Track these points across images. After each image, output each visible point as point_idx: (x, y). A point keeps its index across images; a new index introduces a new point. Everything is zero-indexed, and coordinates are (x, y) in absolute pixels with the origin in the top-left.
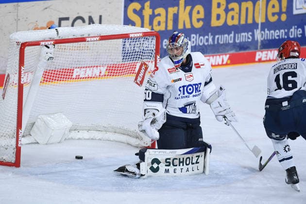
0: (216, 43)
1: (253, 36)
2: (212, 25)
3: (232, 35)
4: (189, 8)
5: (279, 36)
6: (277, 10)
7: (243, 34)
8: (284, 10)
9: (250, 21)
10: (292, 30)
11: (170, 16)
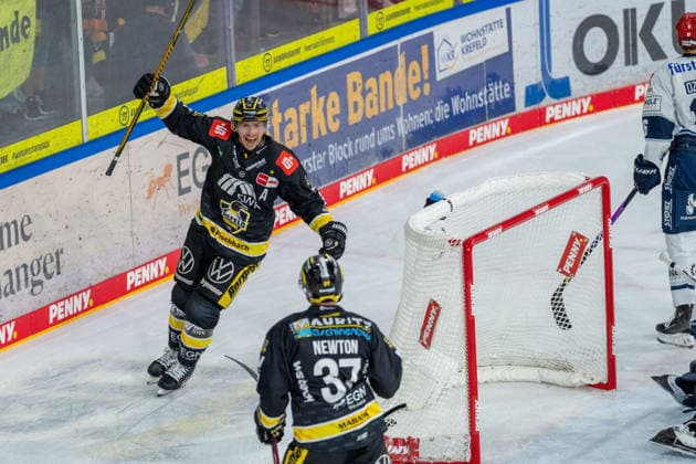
0: (356, 151)
1: (396, 129)
2: (350, 123)
3: (373, 134)
4: (322, 99)
5: (423, 122)
6: (417, 79)
7: (385, 129)
8: (426, 77)
9: (391, 106)
10: (438, 108)
11: (303, 120)
